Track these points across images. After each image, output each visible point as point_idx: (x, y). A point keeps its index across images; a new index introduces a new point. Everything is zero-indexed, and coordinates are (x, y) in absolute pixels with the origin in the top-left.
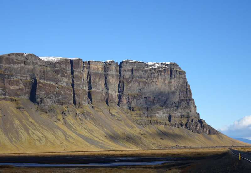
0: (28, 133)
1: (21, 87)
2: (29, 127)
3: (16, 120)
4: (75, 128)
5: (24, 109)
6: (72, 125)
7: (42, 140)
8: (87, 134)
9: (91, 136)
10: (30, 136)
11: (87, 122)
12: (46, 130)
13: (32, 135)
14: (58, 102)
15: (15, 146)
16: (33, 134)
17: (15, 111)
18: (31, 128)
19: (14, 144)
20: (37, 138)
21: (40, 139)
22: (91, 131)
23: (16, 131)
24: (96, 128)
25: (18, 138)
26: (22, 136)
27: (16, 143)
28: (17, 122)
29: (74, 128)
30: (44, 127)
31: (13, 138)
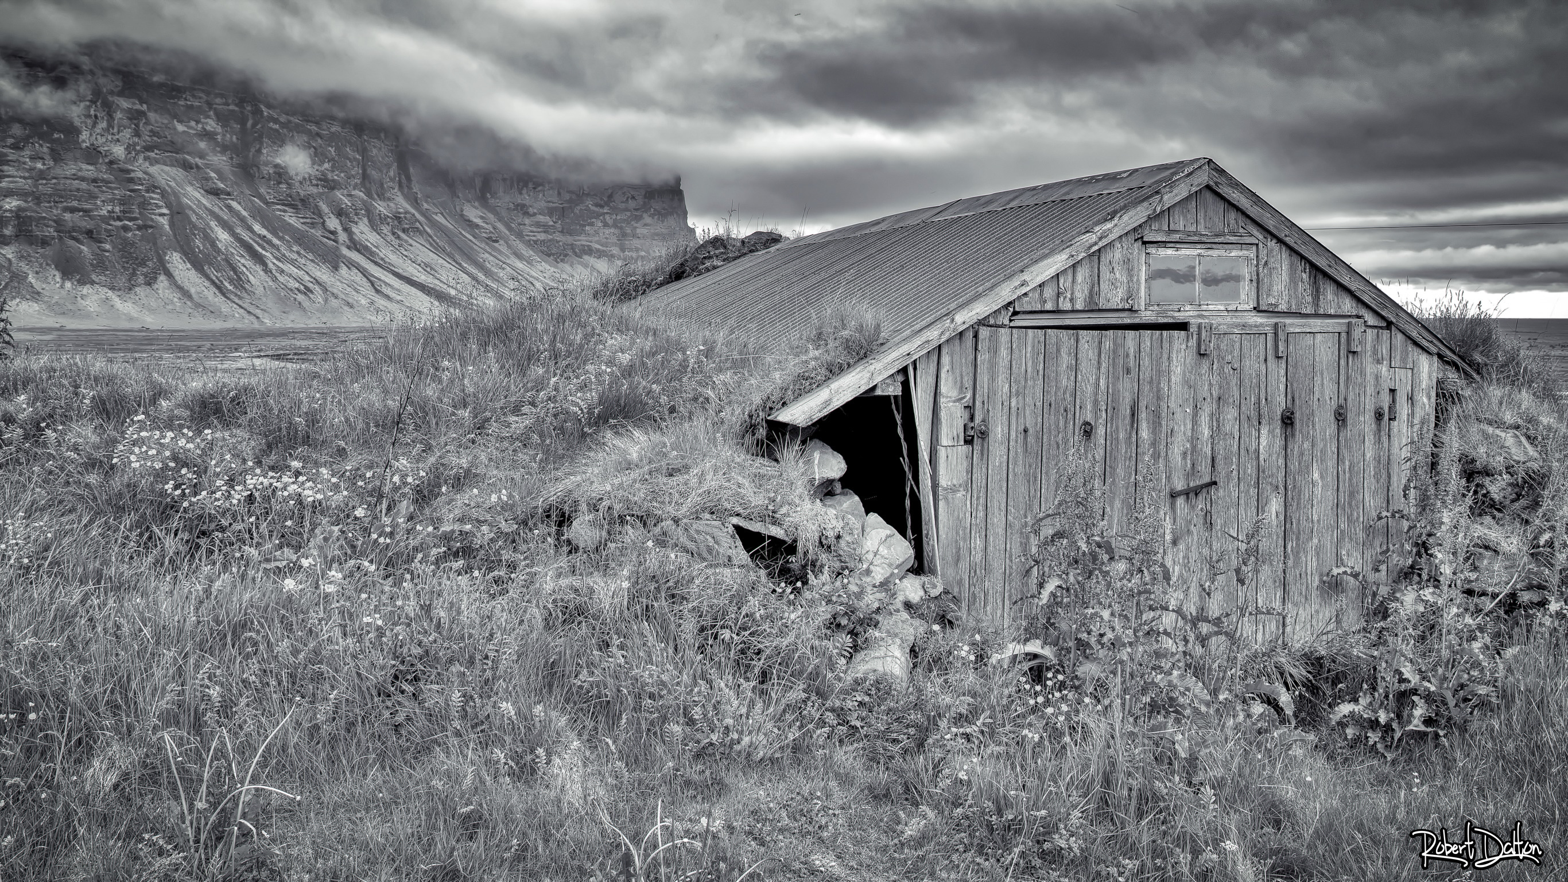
0: (267, 270)
1: (208, 128)
2: (264, 252)
3: (216, 229)
4: (387, 260)
5: (229, 194)
6: (374, 249)
7: (311, 292)
8: (423, 277)
9: (437, 282)
10: (275, 279)
11: (411, 241)
12: (312, 261)
13: (277, 275)
14: (320, 180)
15: (240, 307)
16: (282, 271)
17: (204, 201)
18: (267, 254)
19: (237, 300)
20: (297, 285)
21: (306, 287)
22: (432, 269)
23: (227, 260)
24: (441, 261)
25: (239, 281)
26: (251, 278)
27: (240, 298)
28: (223, 236)
29: (382, 259)
30: (302, 252)
31: (226, 284)
